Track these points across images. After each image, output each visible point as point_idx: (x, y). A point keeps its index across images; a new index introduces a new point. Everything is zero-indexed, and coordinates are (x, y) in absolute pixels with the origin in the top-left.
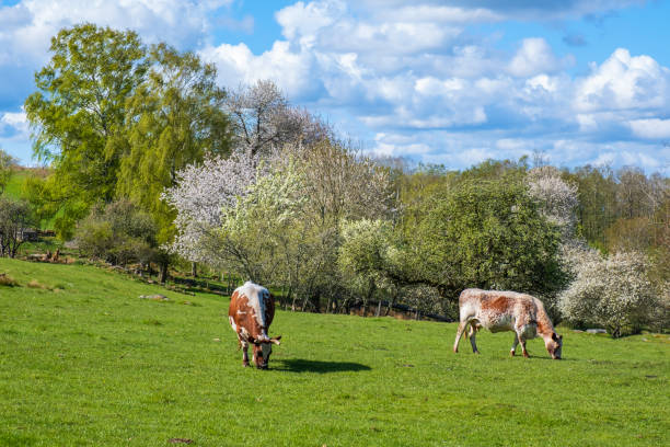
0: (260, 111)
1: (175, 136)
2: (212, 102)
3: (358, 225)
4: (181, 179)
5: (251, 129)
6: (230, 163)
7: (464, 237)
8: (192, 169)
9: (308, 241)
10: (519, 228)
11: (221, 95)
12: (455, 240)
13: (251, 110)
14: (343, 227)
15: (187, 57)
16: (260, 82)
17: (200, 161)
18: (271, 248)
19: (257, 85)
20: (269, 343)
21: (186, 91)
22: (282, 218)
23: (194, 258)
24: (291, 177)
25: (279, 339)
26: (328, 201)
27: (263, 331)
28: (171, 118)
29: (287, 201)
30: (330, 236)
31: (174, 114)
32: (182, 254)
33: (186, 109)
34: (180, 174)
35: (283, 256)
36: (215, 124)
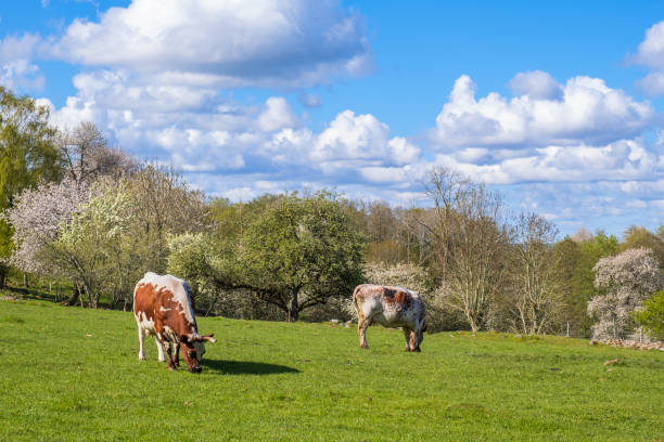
0: (83, 148)
1: (12, 166)
2: (45, 138)
3: (182, 238)
4: (18, 202)
5: (75, 163)
6: (61, 188)
7: (282, 248)
8: (27, 193)
9: (138, 252)
10: (331, 240)
11: (51, 133)
12: (274, 250)
13: (75, 147)
14: (168, 240)
15: (23, 100)
16: (83, 124)
17: (35, 187)
18: (103, 258)
19: (81, 126)
20: (202, 341)
21: (22, 129)
22: (112, 232)
23: (29, 269)
24: (120, 197)
25: (212, 336)
26: (153, 218)
27: (193, 329)
28: (8, 150)
29: (117, 218)
30: (155, 247)
31: (11, 147)
32: (18, 266)
33: (22, 144)
34: (17, 197)
35: (114, 265)
36: (47, 156)
